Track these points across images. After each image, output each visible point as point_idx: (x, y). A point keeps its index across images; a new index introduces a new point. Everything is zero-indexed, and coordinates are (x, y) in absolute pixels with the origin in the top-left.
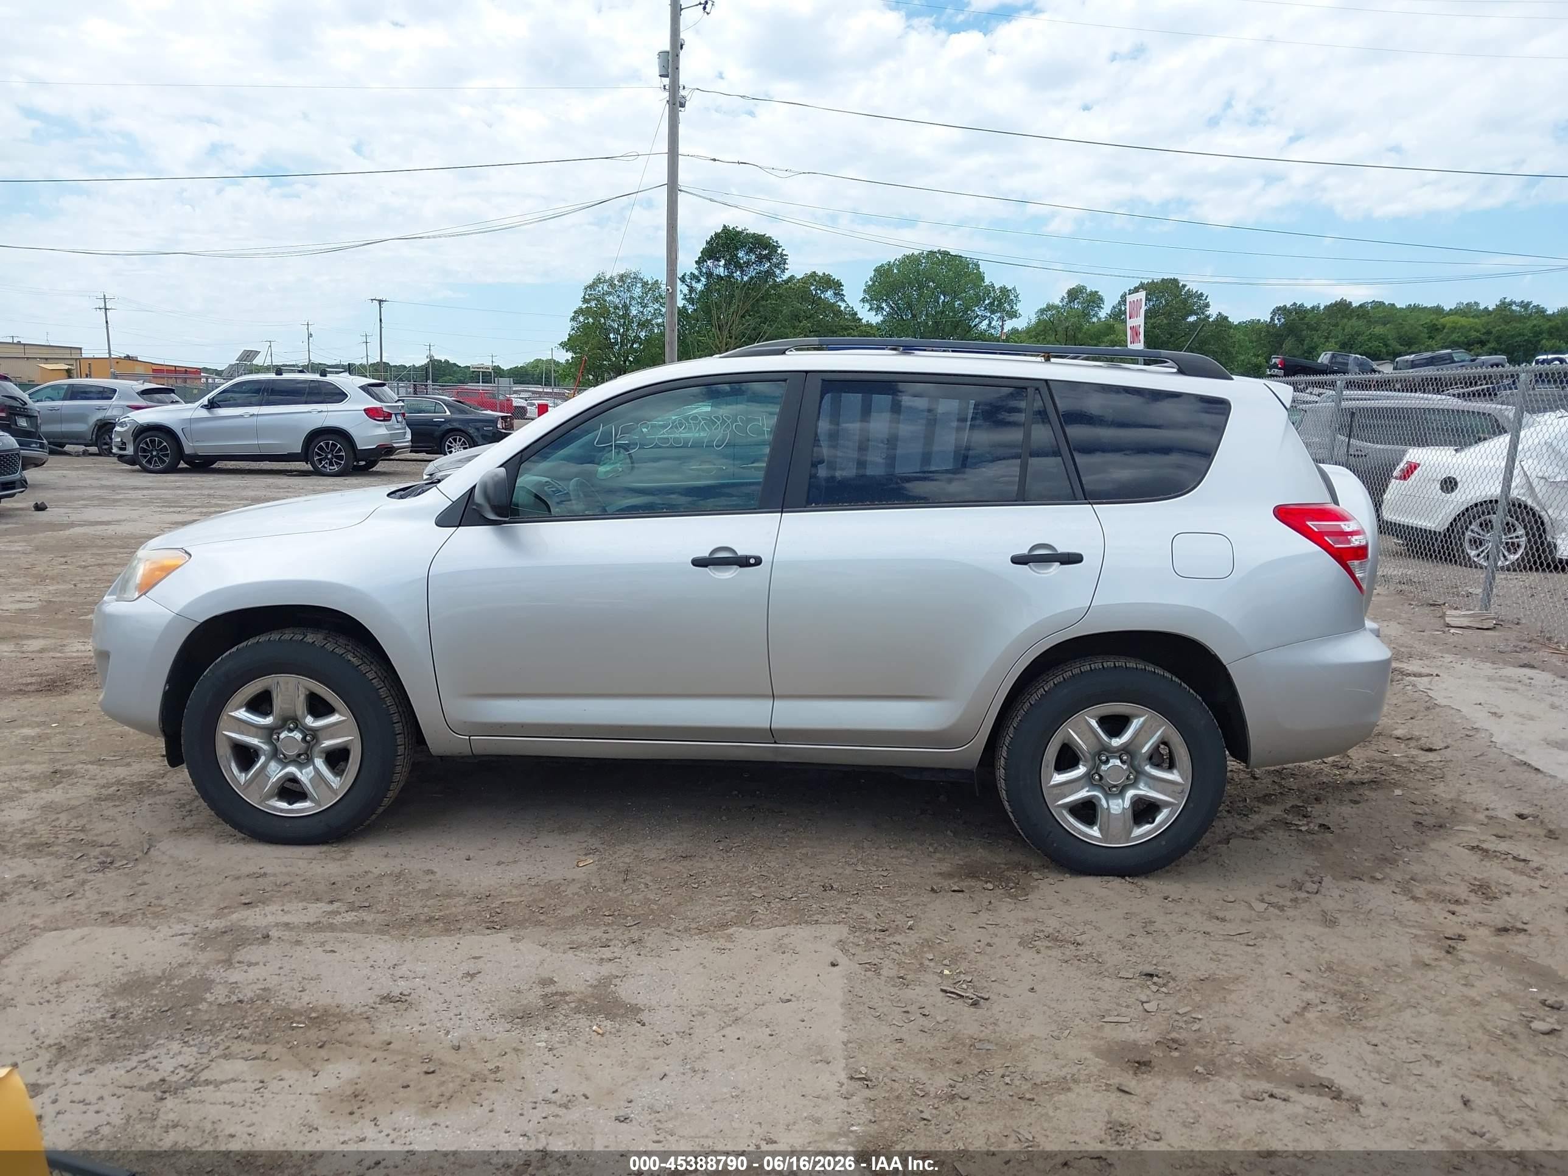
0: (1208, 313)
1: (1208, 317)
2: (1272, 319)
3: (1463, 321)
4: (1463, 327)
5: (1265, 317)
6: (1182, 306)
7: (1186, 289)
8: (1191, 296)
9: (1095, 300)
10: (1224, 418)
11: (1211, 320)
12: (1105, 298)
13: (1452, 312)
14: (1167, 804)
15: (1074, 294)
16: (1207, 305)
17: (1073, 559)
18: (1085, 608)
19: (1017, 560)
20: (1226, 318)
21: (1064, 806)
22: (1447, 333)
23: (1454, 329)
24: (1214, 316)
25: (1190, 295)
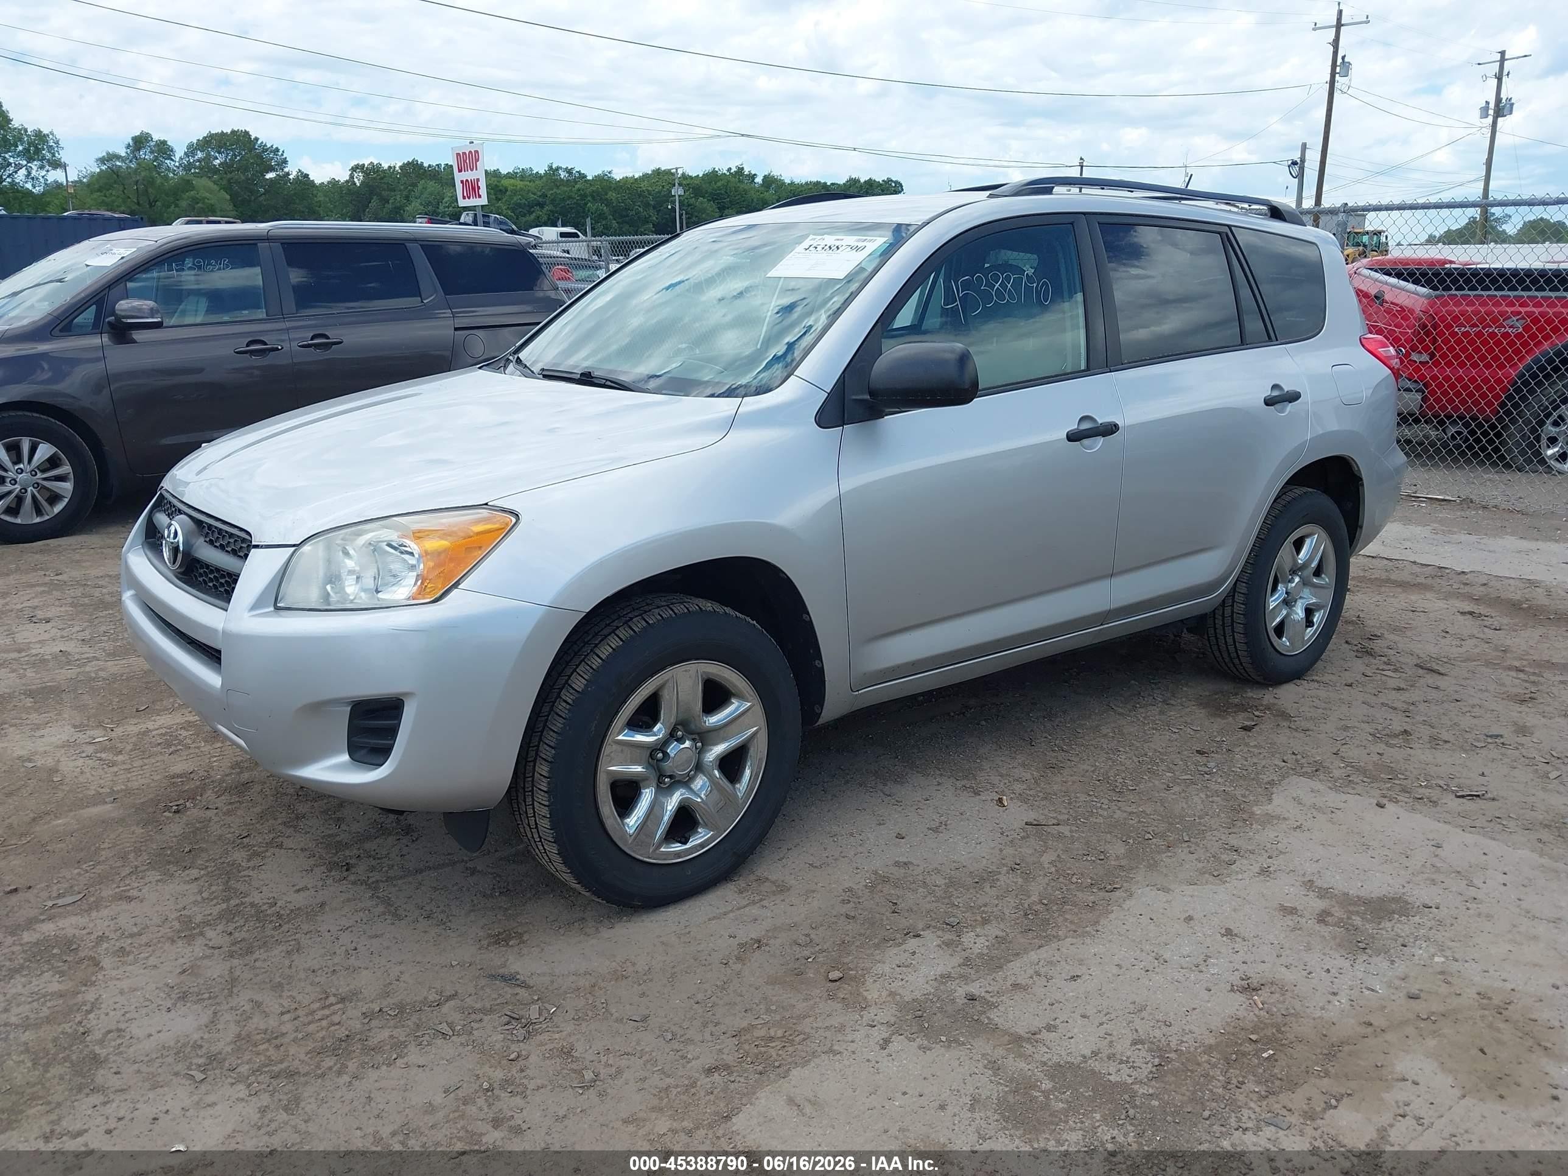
0: (286, 170)
1: (288, 174)
2: (352, 177)
3: (520, 184)
4: (521, 189)
5: (343, 176)
6: (259, 161)
7: (259, 142)
8: (267, 150)
9: (163, 149)
11: (291, 177)
12: (175, 148)
13: (509, 176)
15: (140, 142)
16: (285, 161)
20: (307, 176)
22: (510, 196)
23: (515, 192)
24: (295, 173)
25: (265, 149)
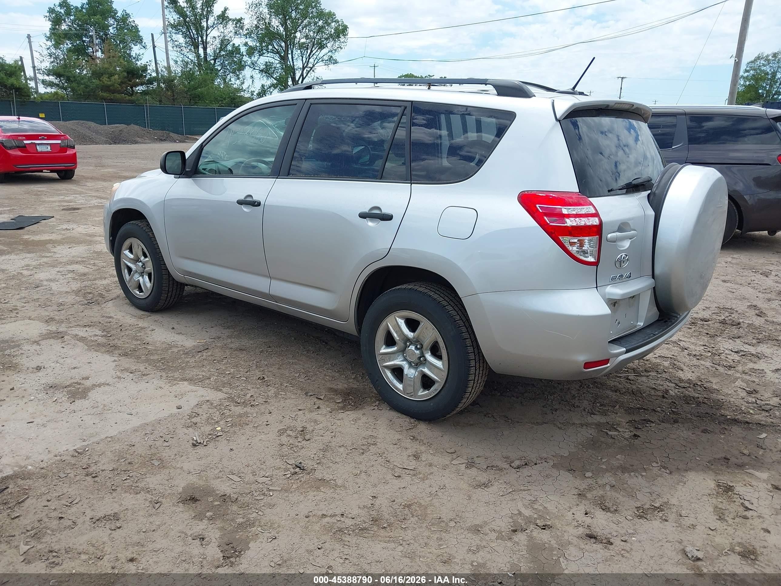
10: (509, 122)
14: (438, 382)
17: (388, 218)
18: (388, 248)
19: (363, 216)
21: (387, 367)
